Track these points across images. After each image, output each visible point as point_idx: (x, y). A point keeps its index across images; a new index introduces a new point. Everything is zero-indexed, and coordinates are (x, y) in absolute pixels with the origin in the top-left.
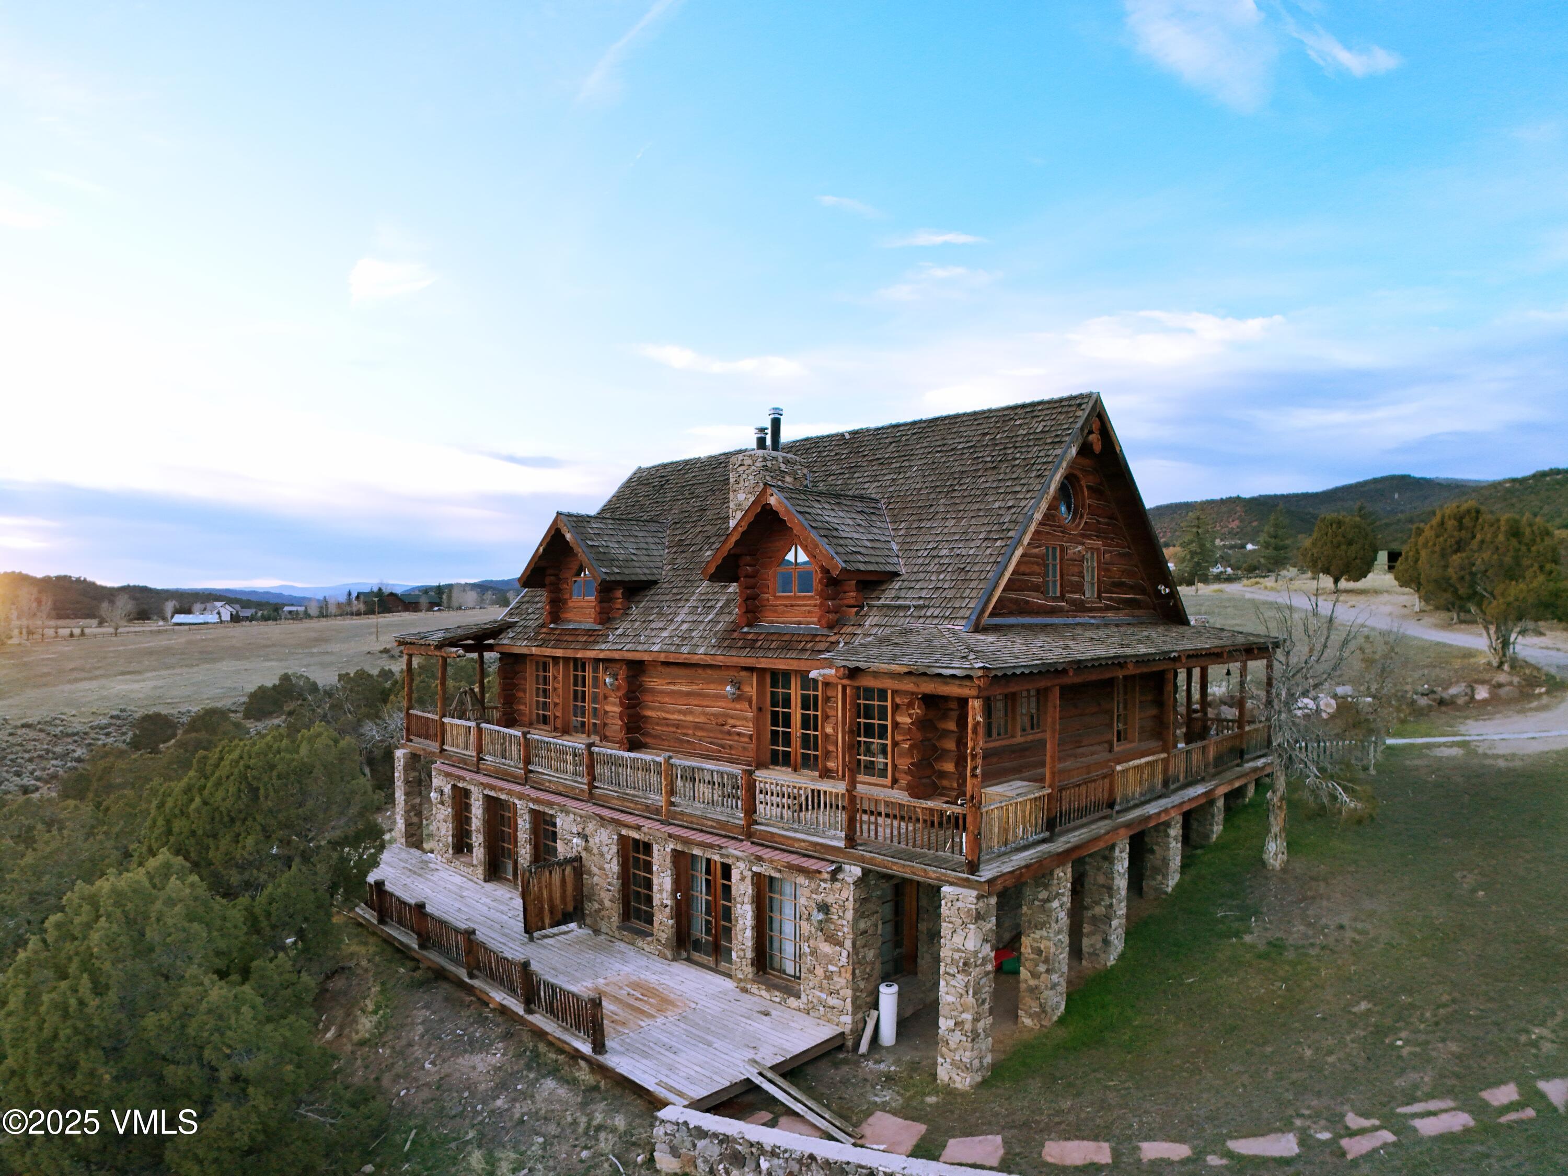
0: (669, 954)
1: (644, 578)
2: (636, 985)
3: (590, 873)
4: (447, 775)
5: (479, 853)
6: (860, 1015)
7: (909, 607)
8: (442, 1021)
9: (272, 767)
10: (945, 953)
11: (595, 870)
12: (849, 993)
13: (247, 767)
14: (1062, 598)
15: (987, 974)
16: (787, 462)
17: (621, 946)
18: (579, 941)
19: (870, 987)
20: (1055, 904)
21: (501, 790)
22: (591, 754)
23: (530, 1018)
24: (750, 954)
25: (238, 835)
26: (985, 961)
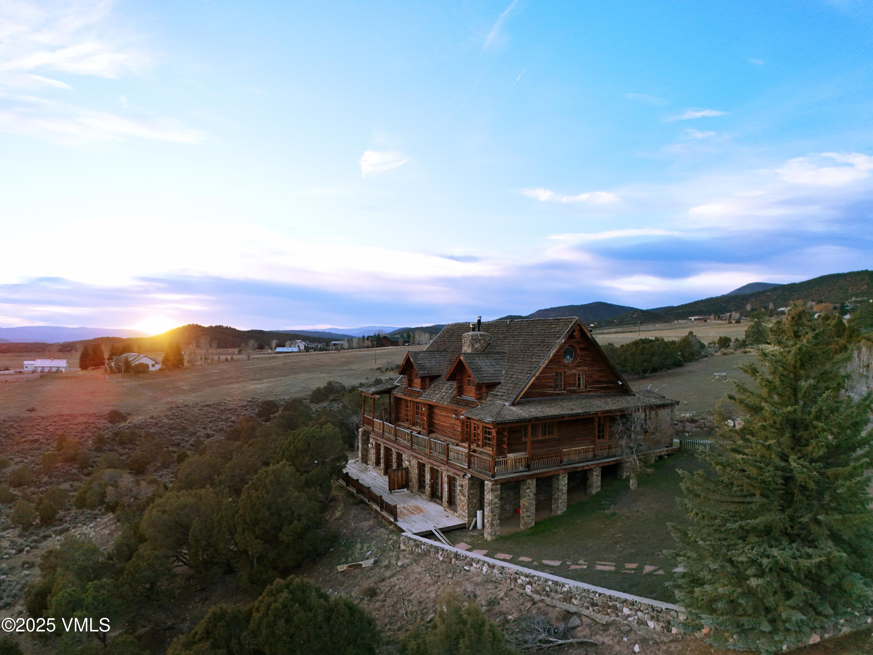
0: (429, 499)
1: (436, 374)
2: (416, 507)
3: (410, 473)
4: (374, 438)
5: (382, 465)
6: (471, 519)
7: (498, 395)
8: (359, 513)
9: (314, 437)
10: (485, 500)
11: (412, 472)
12: (467, 511)
13: (307, 437)
14: (564, 390)
15: (497, 507)
16: (481, 335)
17: (417, 496)
18: (406, 494)
19: (475, 511)
20: (528, 491)
21: (388, 445)
22: (412, 435)
23: (381, 512)
24: (446, 499)
25: (304, 457)
26: (495, 503)
